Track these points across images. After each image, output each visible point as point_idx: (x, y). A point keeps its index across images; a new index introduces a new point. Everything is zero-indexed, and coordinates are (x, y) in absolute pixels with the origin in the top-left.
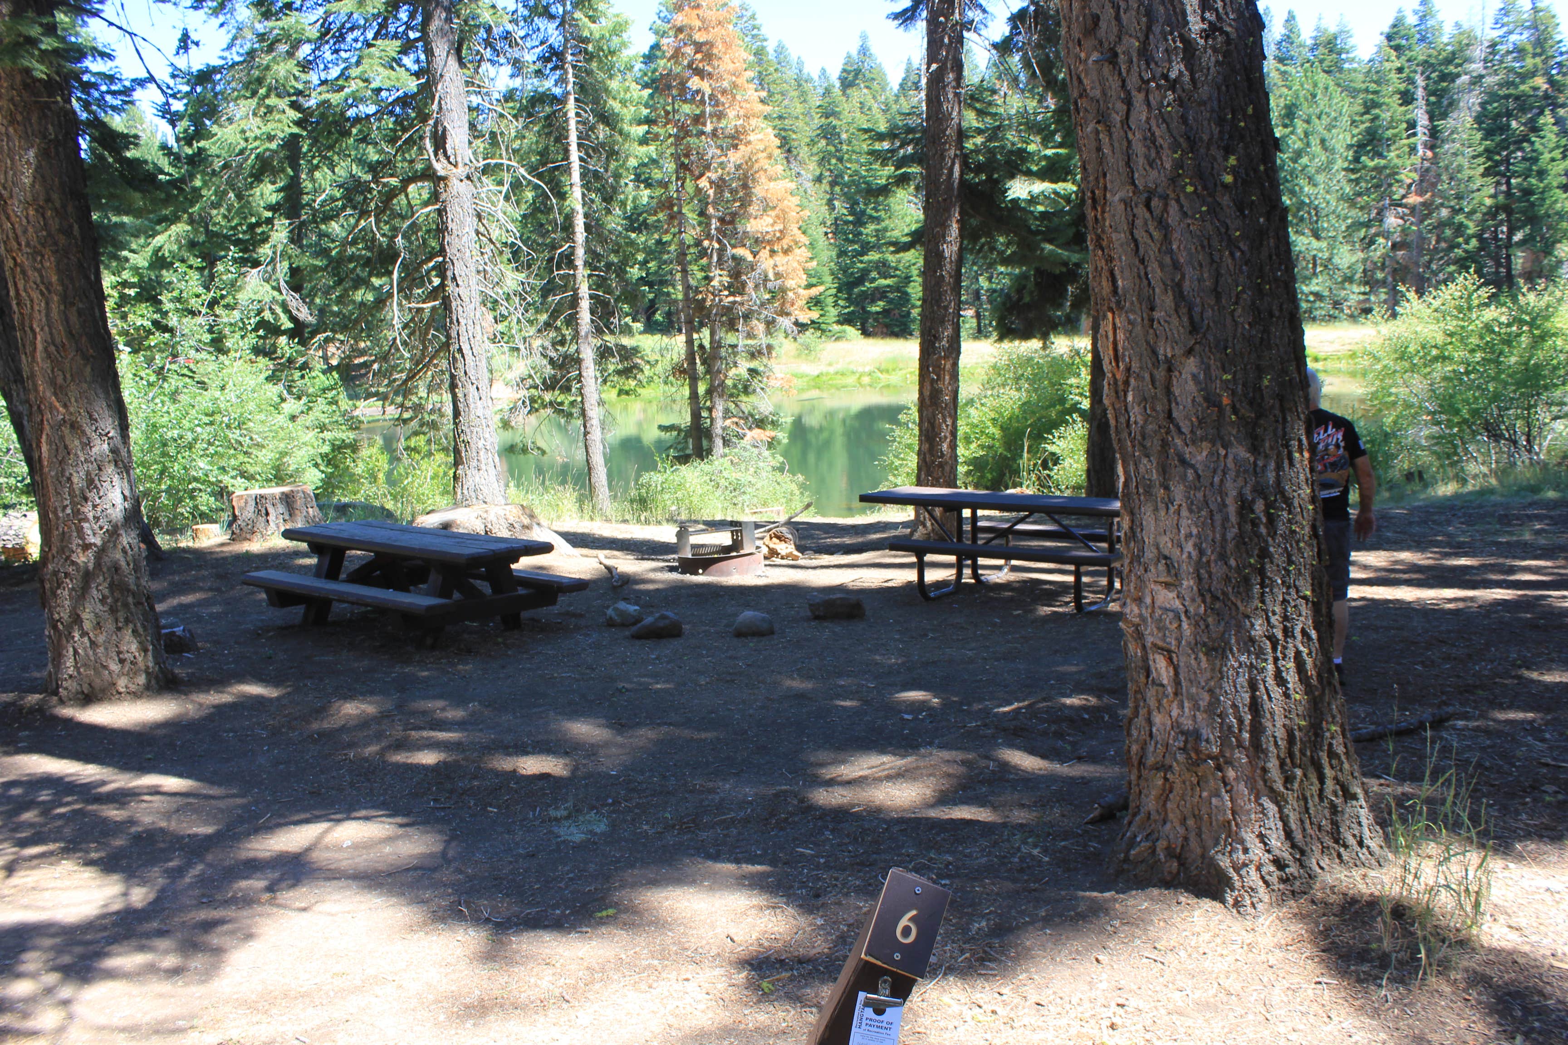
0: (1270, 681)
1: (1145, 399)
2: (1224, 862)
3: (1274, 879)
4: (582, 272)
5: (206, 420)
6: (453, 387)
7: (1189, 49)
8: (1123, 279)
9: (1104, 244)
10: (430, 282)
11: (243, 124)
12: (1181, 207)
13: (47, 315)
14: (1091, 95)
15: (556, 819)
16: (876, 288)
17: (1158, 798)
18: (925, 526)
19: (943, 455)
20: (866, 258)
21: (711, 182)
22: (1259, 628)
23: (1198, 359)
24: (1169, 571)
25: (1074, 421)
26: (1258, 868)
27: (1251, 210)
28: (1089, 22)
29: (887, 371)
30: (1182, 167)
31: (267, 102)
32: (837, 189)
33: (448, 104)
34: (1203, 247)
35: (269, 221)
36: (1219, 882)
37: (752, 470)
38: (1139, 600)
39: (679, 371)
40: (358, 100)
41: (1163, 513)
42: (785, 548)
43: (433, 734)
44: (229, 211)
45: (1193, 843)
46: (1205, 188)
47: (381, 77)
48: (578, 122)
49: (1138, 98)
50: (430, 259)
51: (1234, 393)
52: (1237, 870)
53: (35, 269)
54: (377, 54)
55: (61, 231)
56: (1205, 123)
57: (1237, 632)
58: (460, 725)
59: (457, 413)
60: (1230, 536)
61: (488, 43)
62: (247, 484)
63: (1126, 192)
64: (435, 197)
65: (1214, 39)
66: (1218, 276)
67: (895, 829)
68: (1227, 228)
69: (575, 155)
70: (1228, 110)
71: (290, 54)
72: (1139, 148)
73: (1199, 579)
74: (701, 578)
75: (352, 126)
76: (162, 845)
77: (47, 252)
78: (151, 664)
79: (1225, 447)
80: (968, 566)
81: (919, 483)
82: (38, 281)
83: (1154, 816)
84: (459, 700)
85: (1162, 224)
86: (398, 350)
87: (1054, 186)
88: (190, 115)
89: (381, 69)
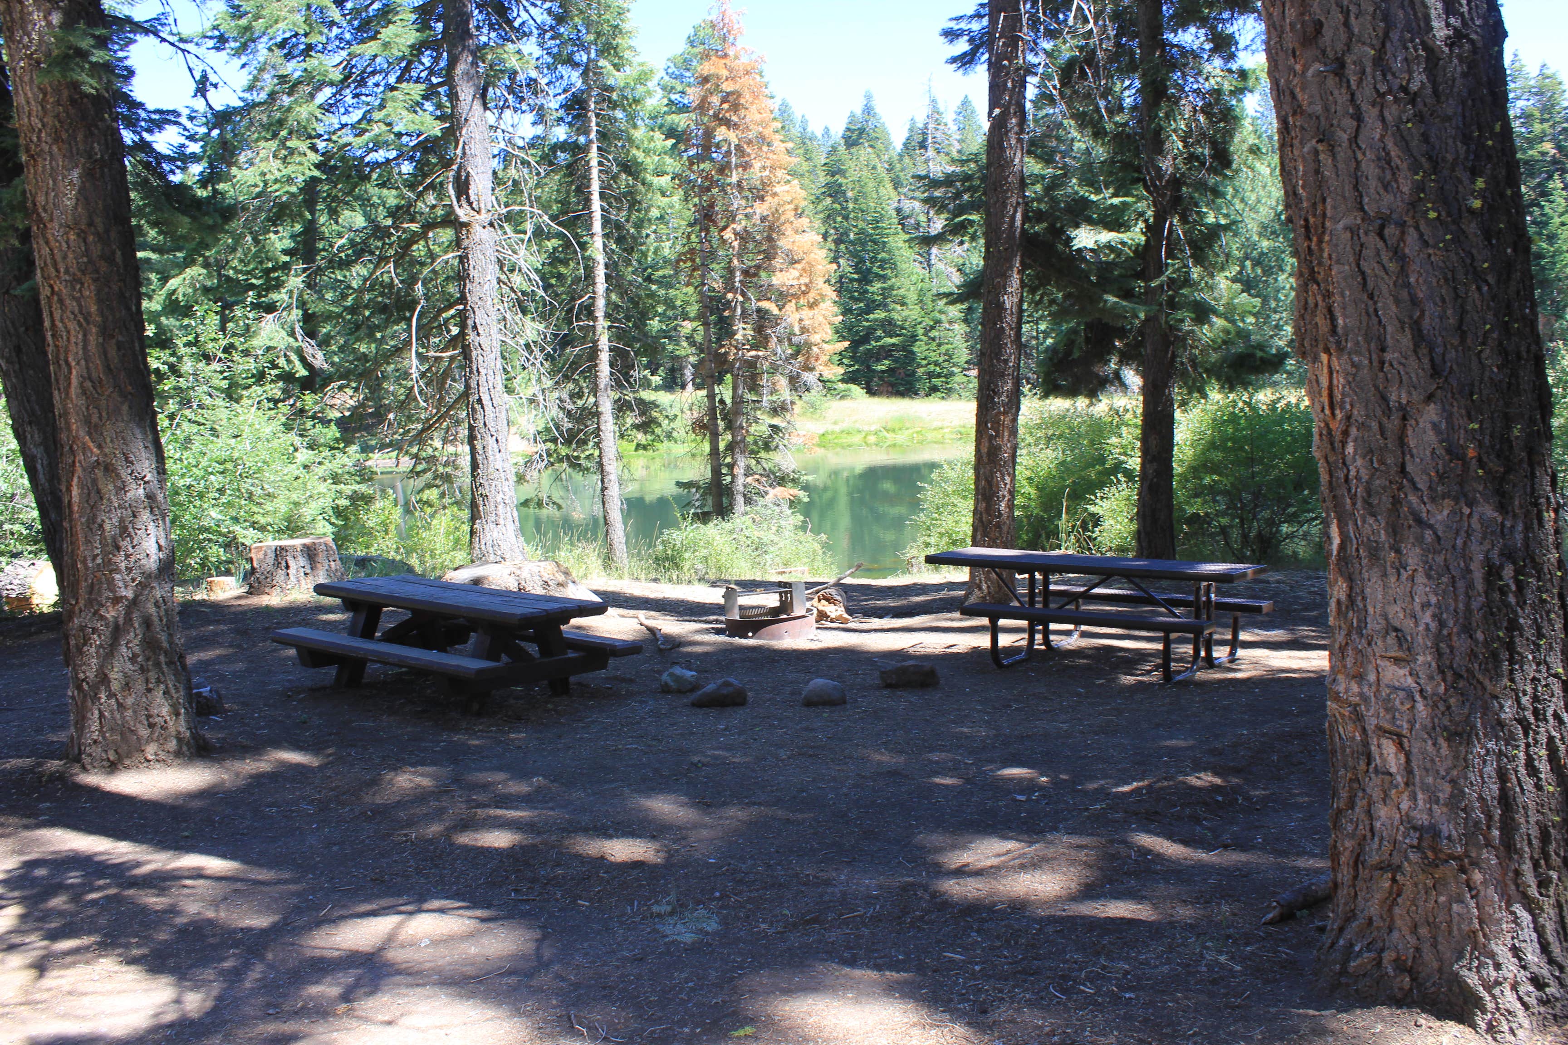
0: (1522, 771)
1: (1371, 451)
2: (1472, 979)
3: (1532, 1001)
4: (602, 323)
5: (220, 468)
6: (472, 438)
7: (1432, 57)
8: (1345, 316)
9: (1320, 278)
10: (449, 331)
11: (264, 167)
12: (1421, 235)
13: (85, 348)
14: (1310, 110)
15: (659, 915)
16: (882, 347)
17: (1383, 902)
18: (980, 589)
19: (1000, 515)
20: (872, 316)
21: (736, 234)
22: (1508, 711)
23: (1439, 407)
24: (1400, 645)
25: (1119, 481)
26: (1514, 987)
27: (1498, 239)
28: (1310, 29)
29: (894, 431)
30: (1423, 191)
31: (288, 144)
32: (842, 247)
33: (474, 148)
34: (1446, 280)
35: (286, 267)
36: (1465, 1003)
37: (774, 529)
38: (1360, 677)
39: (699, 426)
40: (377, 145)
41: (1393, 579)
42: (834, 611)
43: (499, 812)
44: (246, 255)
45: (1428, 954)
46: (1449, 214)
47: (404, 121)
48: (600, 171)
49: (1371, 114)
50: (450, 307)
51: (1481, 444)
52: (1488, 988)
53: (74, 298)
54: (401, 97)
55: (102, 257)
56: (1450, 141)
57: (1484, 714)
58: (527, 801)
59: (475, 466)
60: (1475, 605)
61: (510, 90)
62: (260, 535)
63: (1354, 219)
64: (457, 243)
65: (1460, 47)
66: (1462, 313)
67: (1050, 930)
68: (1473, 259)
69: (596, 204)
70: (1474, 127)
71: (312, 96)
72: (1370, 169)
73: (1439, 654)
74: (751, 642)
75: (372, 171)
76: (212, 940)
77: (87, 280)
78: (182, 729)
79: (1470, 505)
80: (1039, 632)
81: (975, 544)
82: (76, 311)
83: (1377, 922)
84: (523, 774)
85: (1397, 254)
86: (415, 399)
87: (1121, 236)
88: (209, 157)
89: (405, 113)
